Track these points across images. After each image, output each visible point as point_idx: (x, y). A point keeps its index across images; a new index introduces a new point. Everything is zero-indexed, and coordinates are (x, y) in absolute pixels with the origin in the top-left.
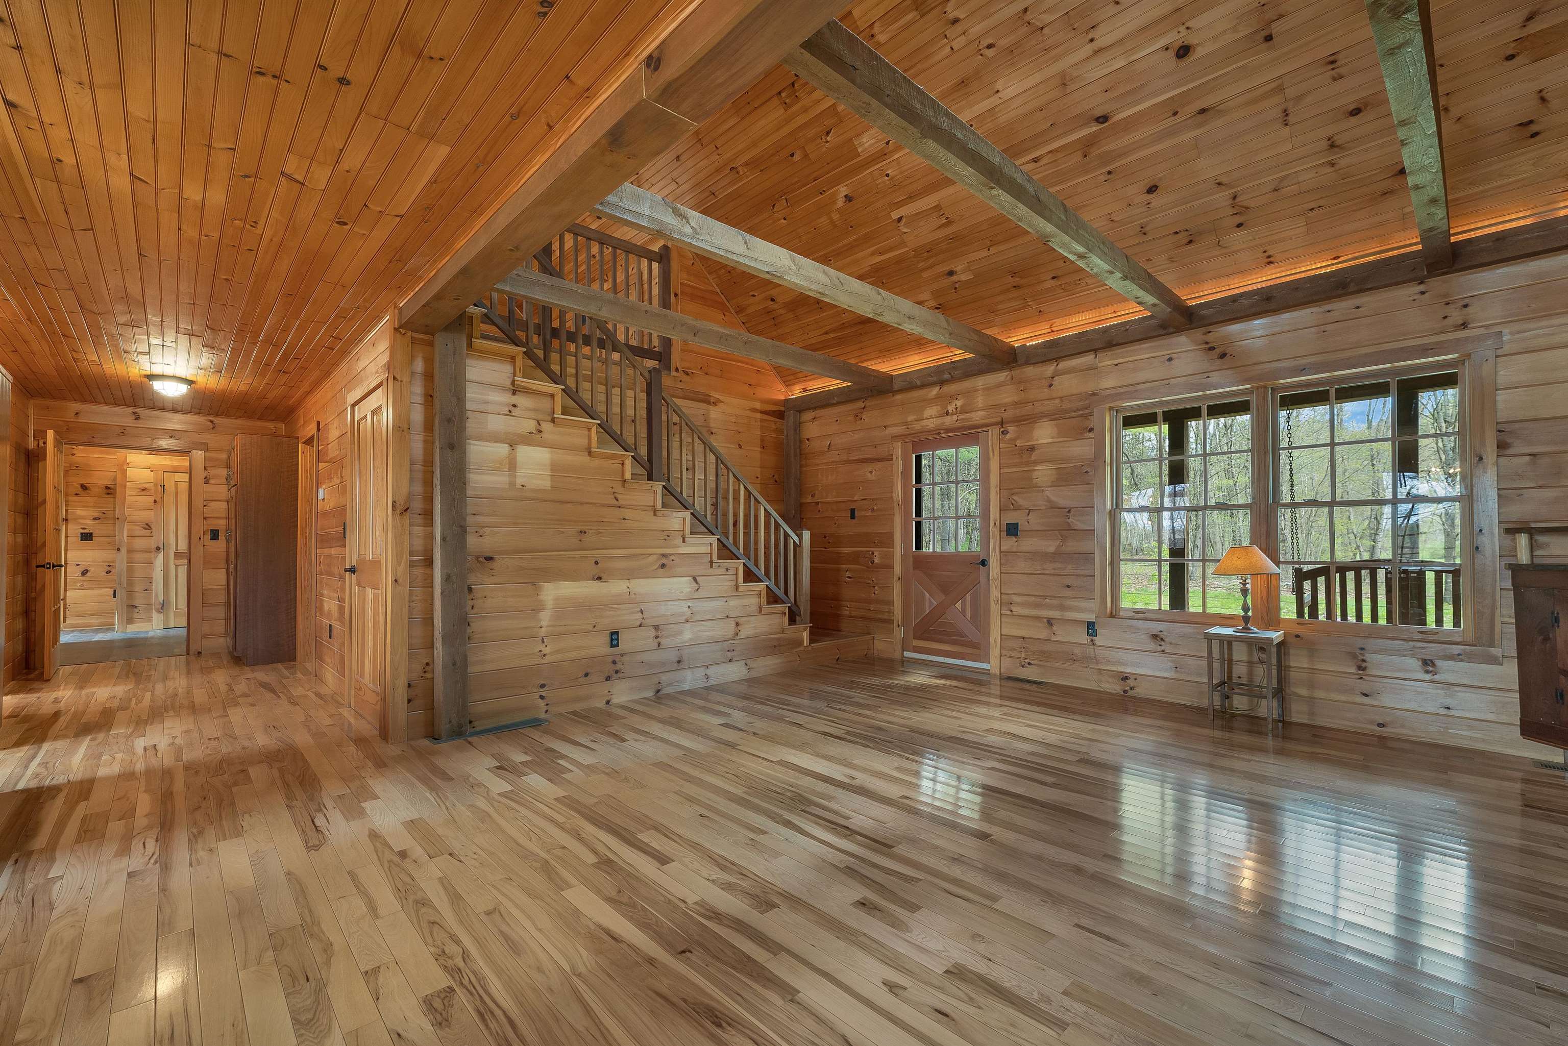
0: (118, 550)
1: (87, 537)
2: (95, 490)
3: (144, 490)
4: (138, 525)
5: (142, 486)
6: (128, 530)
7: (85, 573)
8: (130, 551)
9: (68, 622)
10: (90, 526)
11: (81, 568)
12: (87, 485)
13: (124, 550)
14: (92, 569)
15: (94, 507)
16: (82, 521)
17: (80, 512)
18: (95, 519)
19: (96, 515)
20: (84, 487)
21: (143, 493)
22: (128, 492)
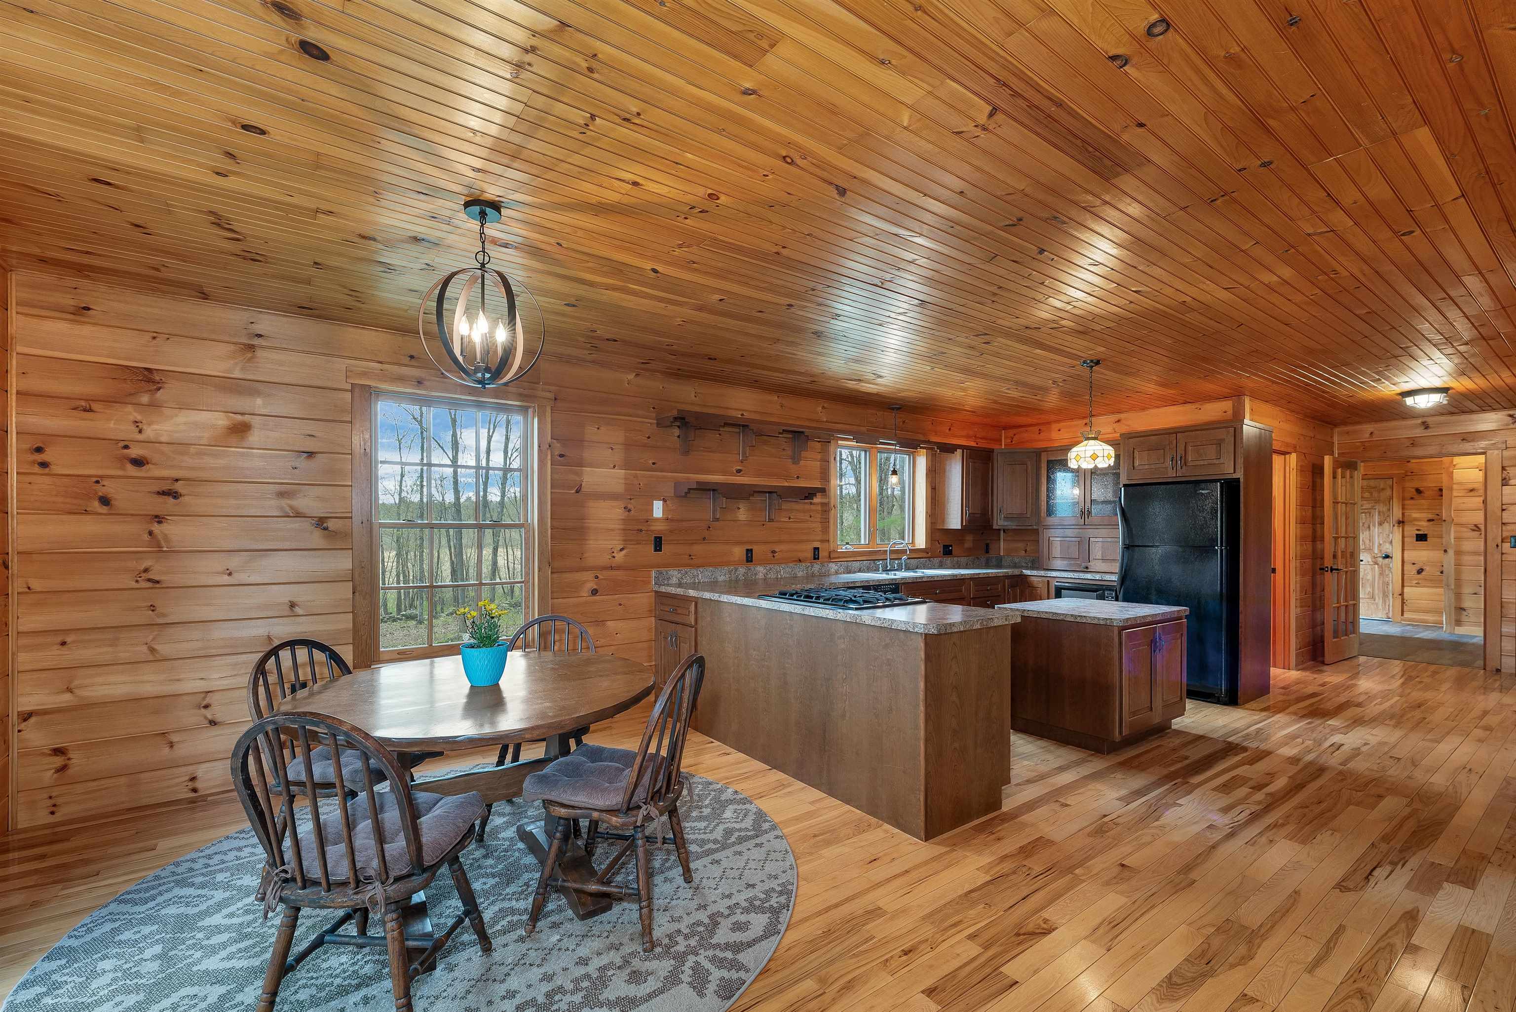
0: (1445, 551)
1: (1422, 538)
2: (1427, 493)
3: (1472, 490)
4: (1467, 527)
5: (1471, 486)
6: (1455, 532)
7: (1420, 571)
8: (1458, 553)
9: (1406, 615)
10: (1424, 527)
11: (1417, 567)
12: (1421, 489)
13: (1451, 552)
14: (1427, 568)
15: (1428, 509)
16: (1416, 523)
17: (1415, 515)
18: (1429, 521)
19: (1430, 516)
20: (1418, 491)
21: (1471, 494)
22: (1455, 494)
